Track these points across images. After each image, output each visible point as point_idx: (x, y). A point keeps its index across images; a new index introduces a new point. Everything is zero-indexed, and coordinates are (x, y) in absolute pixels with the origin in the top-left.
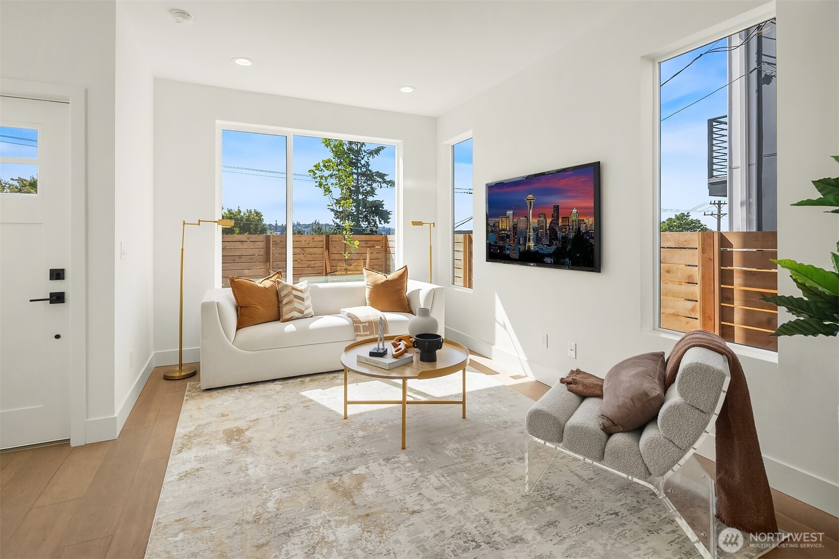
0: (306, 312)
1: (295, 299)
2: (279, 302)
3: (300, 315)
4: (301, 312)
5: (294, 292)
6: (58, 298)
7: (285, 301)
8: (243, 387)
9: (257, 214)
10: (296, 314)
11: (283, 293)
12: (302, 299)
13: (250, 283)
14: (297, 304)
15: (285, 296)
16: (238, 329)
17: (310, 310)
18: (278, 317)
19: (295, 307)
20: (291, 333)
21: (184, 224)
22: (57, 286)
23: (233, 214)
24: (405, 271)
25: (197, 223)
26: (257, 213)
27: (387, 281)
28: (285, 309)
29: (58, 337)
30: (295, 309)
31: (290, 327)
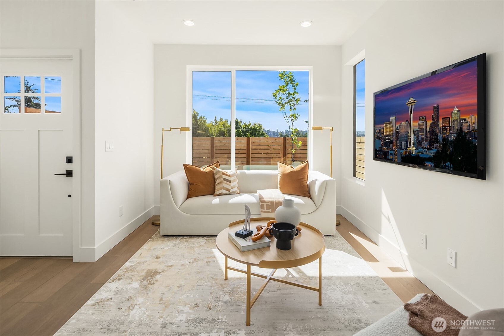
0: (232, 191)
1: (223, 181)
2: (215, 182)
3: (228, 192)
4: (229, 190)
5: (224, 176)
6: (69, 174)
7: (218, 182)
8: (185, 237)
9: (259, 125)
10: (224, 191)
11: (217, 176)
12: (230, 182)
13: (196, 169)
14: (225, 185)
15: (217, 179)
16: (188, 197)
17: (236, 189)
18: (212, 193)
19: (223, 187)
20: (216, 205)
21: (163, 130)
22: (69, 167)
24: (307, 164)
25: (170, 130)
27: (292, 172)
28: (217, 187)
29: (70, 196)
30: (223, 188)
31: (216, 200)
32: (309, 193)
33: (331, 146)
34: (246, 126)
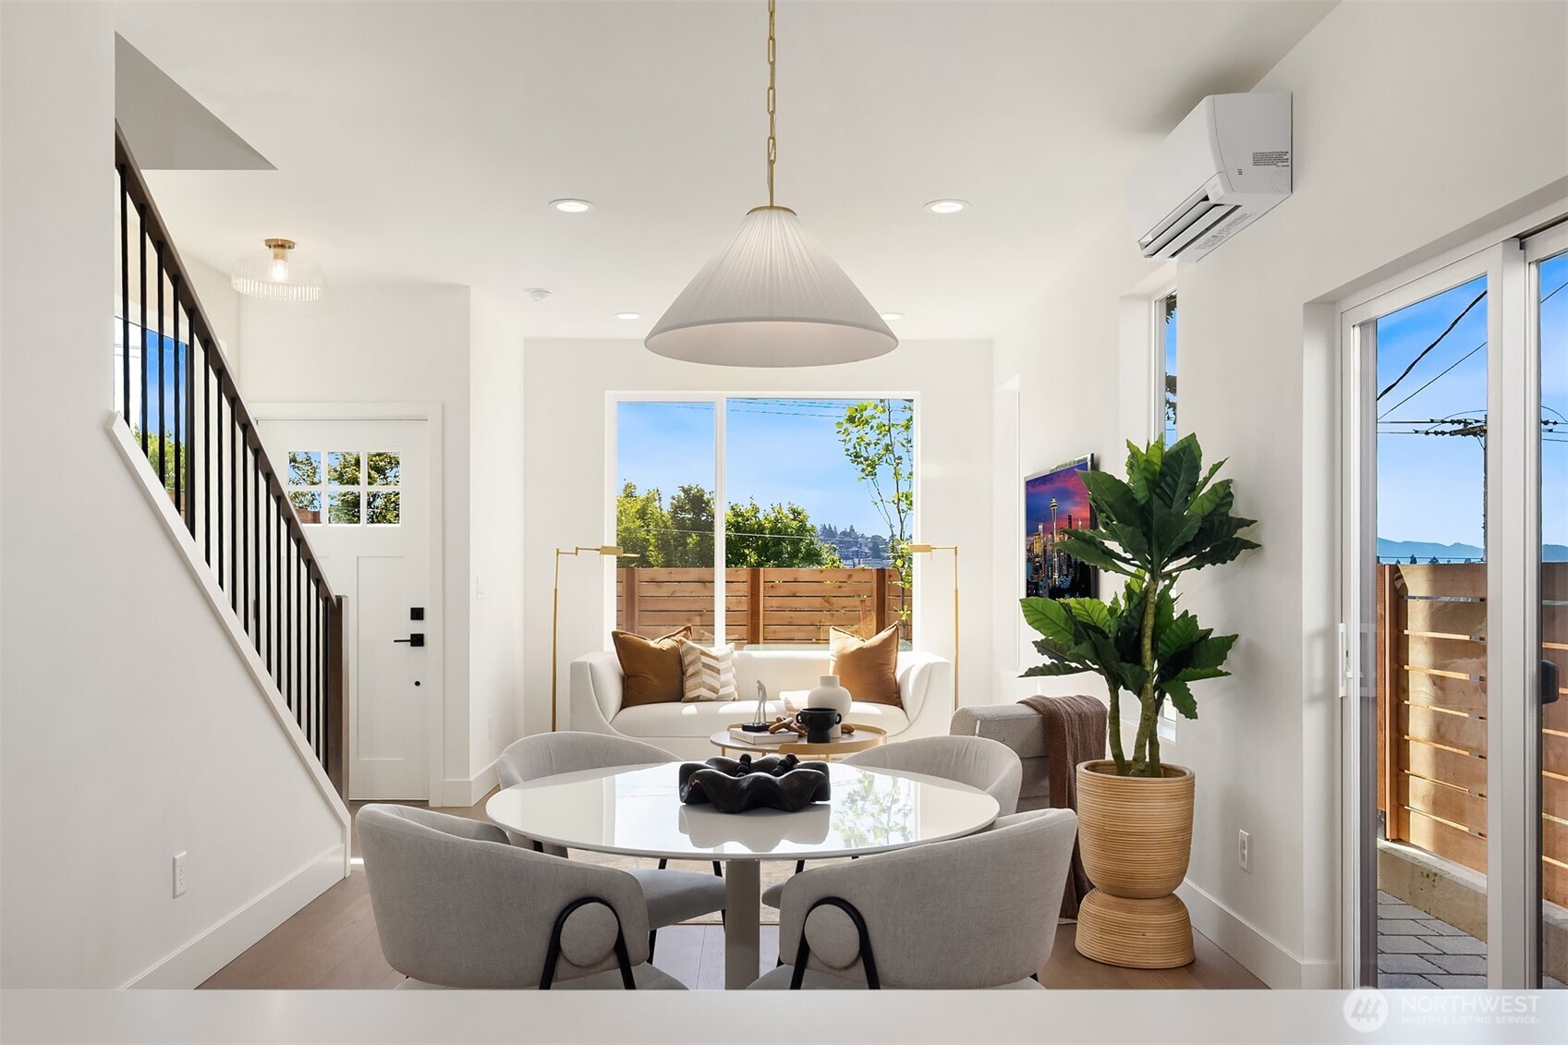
0: (722, 692)
1: (703, 669)
2: (683, 673)
3: (713, 695)
4: (715, 690)
5: (704, 659)
6: (417, 640)
7: (690, 671)
10: (704, 692)
11: (687, 660)
12: (718, 671)
13: (641, 643)
14: (707, 677)
15: (690, 664)
16: (623, 706)
17: (731, 689)
18: (679, 696)
19: (704, 682)
20: (691, 718)
21: (558, 553)
22: (417, 627)
23: (742, 515)
24: (894, 632)
25: (574, 552)
26: (794, 512)
27: (860, 649)
28: (689, 684)
29: (417, 684)
30: (703, 685)
31: (690, 709)
32: (899, 697)
33: (957, 591)
34: (740, 519)
